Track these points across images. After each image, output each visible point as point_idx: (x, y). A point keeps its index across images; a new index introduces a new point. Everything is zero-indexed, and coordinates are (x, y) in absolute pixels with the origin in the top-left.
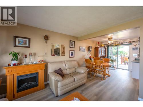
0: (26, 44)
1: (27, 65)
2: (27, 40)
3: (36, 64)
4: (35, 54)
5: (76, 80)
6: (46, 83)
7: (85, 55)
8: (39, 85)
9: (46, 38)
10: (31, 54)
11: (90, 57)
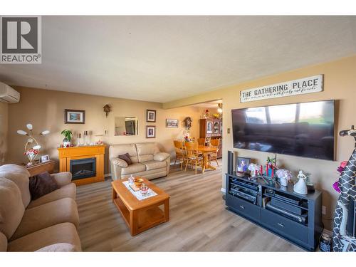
0: (79, 119)
1: (82, 147)
2: (81, 114)
3: (93, 147)
4: (91, 133)
5: (147, 169)
6: (106, 175)
7: (177, 135)
8: (97, 174)
9: (107, 109)
10: (86, 133)
11: (187, 137)
